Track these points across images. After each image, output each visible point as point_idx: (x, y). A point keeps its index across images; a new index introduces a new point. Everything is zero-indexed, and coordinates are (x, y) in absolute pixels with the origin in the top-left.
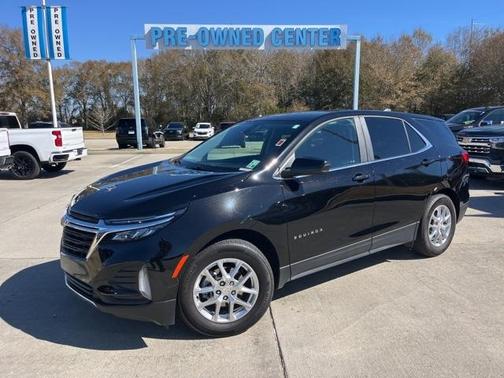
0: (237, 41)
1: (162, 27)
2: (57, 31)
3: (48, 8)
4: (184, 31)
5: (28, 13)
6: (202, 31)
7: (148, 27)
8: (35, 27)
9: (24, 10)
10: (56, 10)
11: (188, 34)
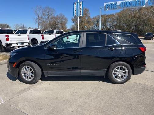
0: (134, 5)
1: (109, 3)
2: (81, 8)
3: (79, 2)
4: (116, 4)
5: (75, 4)
6: (122, 3)
7: (105, 4)
8: (76, 8)
9: (74, 4)
10: (81, 2)
11: (117, 5)
